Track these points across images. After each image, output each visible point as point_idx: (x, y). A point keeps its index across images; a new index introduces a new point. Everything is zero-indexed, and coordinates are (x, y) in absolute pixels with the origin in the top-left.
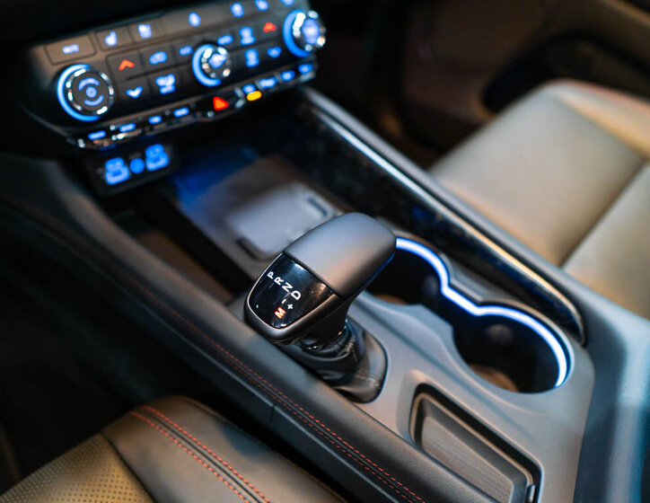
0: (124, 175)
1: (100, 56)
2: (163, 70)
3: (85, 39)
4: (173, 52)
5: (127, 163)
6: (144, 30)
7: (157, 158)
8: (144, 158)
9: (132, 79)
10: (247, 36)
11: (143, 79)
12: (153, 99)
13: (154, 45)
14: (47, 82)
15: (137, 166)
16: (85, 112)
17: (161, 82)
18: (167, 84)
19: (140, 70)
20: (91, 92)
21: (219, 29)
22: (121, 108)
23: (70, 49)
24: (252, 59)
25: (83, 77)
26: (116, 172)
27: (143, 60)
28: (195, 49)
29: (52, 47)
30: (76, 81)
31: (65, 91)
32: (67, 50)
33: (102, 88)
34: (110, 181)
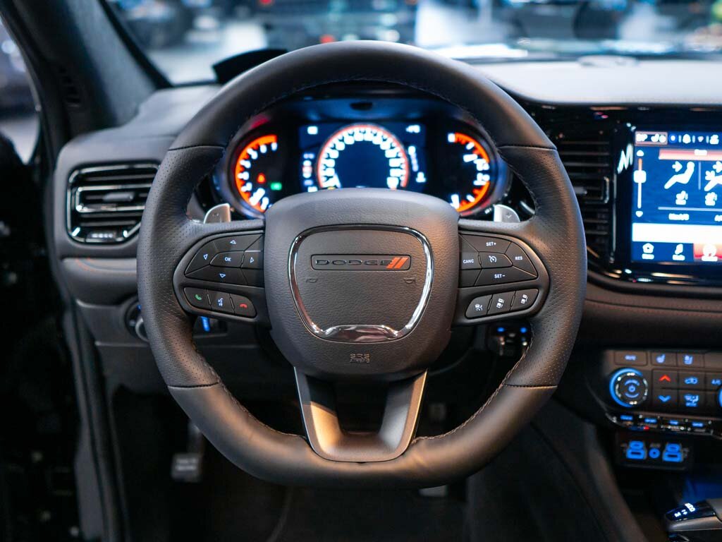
0: (643, 456)
1: (649, 367)
2: (692, 390)
3: (643, 354)
4: (705, 380)
5: (648, 448)
6: (688, 359)
7: (675, 454)
8: (662, 449)
9: (666, 389)
11: (675, 391)
12: (678, 408)
13: (690, 371)
14: (607, 373)
15: (655, 454)
16: (624, 399)
17: (688, 398)
18: (692, 400)
19: (674, 385)
20: (632, 389)
22: (649, 405)
23: (630, 357)
25: (631, 377)
26: (635, 450)
27: (679, 379)
29: (619, 353)
30: (625, 378)
31: (616, 382)
32: (628, 358)
33: (640, 389)
34: (630, 455)
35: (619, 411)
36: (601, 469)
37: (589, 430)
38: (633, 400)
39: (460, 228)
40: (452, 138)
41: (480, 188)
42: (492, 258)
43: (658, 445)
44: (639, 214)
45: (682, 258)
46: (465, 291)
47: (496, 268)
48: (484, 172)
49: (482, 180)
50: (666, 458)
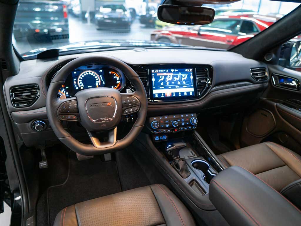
1: (159, 120)
2: (167, 123)
3: (157, 117)
4: (170, 121)
5: (159, 137)
6: (166, 117)
7: (165, 138)
8: (162, 138)
9: (162, 124)
10: (183, 120)
11: (164, 124)
12: (165, 128)
13: (167, 119)
14: (150, 123)
15: (161, 138)
16: (155, 127)
17: (167, 125)
18: (168, 126)
19: (164, 123)
20: (156, 125)
21: (178, 119)
22: (160, 128)
24: (183, 124)
25: (156, 123)
26: (157, 138)
27: (165, 121)
28: (173, 121)
29: (152, 118)
30: (154, 123)
31: (153, 124)
32: (154, 118)
33: (157, 125)
34: (156, 140)
35: (153, 130)
36: (151, 143)
37: (147, 135)
38: (156, 127)
39: (121, 95)
40: (110, 73)
41: (118, 84)
42: (129, 101)
43: (161, 136)
44: (154, 88)
45: (163, 96)
46: (123, 108)
47: (130, 103)
48: (118, 80)
49: (118, 82)
50: (163, 139)
